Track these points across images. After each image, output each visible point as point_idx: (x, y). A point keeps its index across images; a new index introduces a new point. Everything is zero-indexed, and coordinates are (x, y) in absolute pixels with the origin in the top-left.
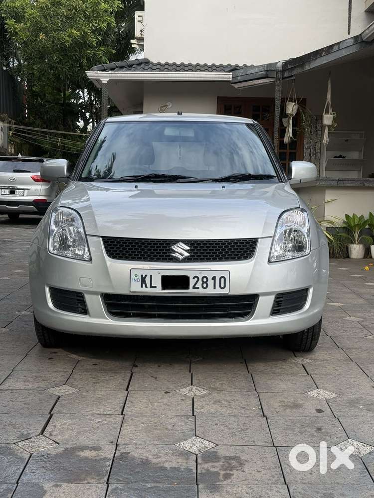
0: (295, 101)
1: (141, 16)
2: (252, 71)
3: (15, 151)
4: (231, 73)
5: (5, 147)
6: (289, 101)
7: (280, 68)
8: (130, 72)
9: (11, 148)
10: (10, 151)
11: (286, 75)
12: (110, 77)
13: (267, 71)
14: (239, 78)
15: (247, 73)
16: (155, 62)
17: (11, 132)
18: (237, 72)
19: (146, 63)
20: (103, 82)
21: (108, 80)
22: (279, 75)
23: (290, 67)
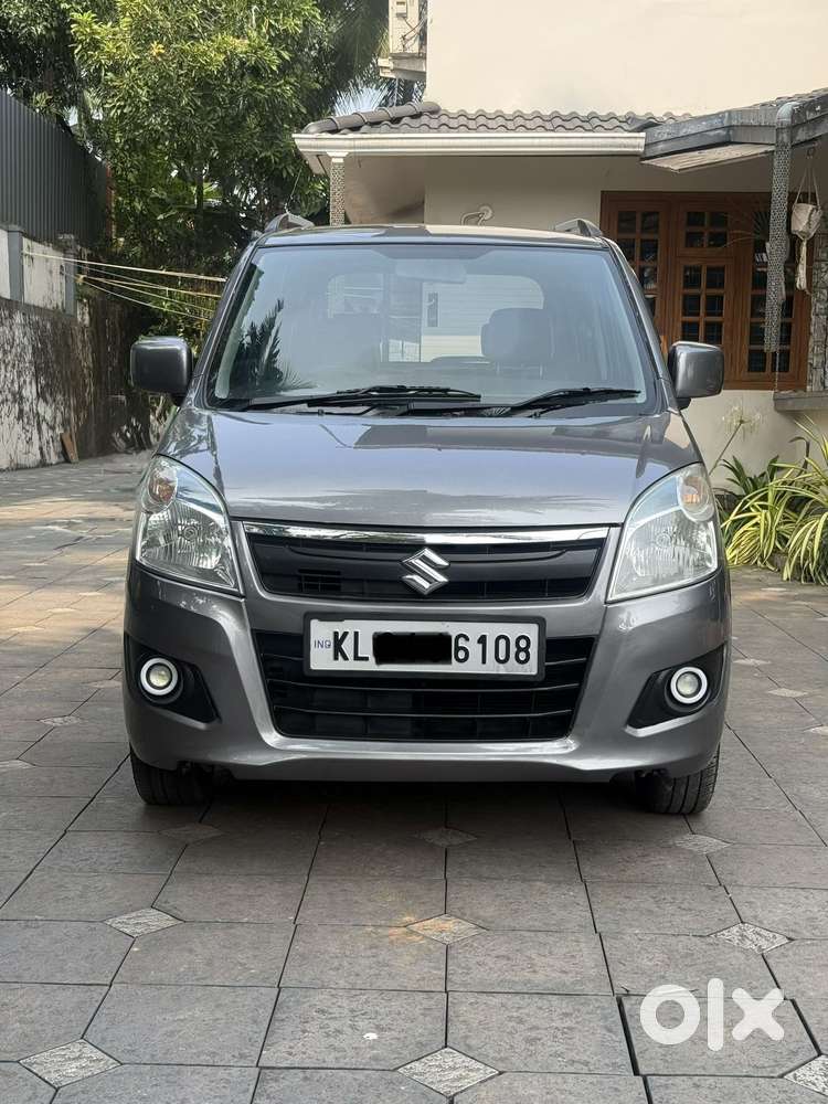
0: (814, 201)
1: (403, 3)
2: (692, 129)
3: (91, 319)
4: (643, 134)
5: (70, 311)
6: (799, 202)
7: (787, 120)
8: (378, 135)
9: (83, 314)
10: (79, 319)
11: (802, 135)
12: (350, 148)
13: (730, 127)
14: (661, 146)
15: (681, 134)
16: (453, 110)
17: (82, 277)
18: (656, 130)
19: (433, 113)
20: (334, 160)
21: (344, 155)
22: (785, 135)
23: (810, 116)
